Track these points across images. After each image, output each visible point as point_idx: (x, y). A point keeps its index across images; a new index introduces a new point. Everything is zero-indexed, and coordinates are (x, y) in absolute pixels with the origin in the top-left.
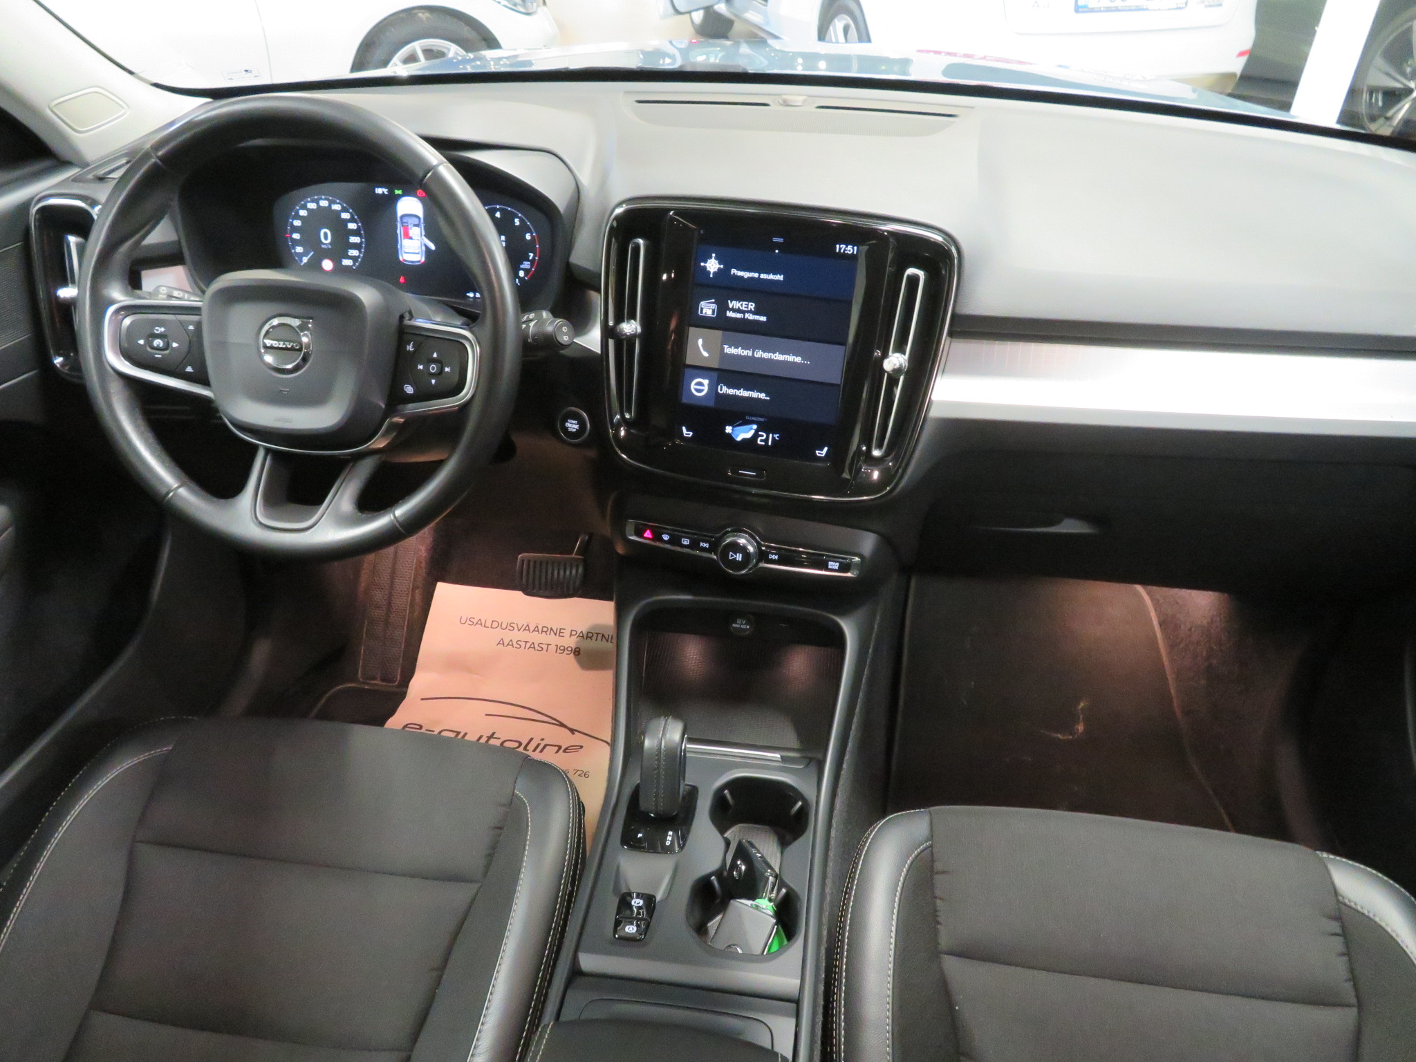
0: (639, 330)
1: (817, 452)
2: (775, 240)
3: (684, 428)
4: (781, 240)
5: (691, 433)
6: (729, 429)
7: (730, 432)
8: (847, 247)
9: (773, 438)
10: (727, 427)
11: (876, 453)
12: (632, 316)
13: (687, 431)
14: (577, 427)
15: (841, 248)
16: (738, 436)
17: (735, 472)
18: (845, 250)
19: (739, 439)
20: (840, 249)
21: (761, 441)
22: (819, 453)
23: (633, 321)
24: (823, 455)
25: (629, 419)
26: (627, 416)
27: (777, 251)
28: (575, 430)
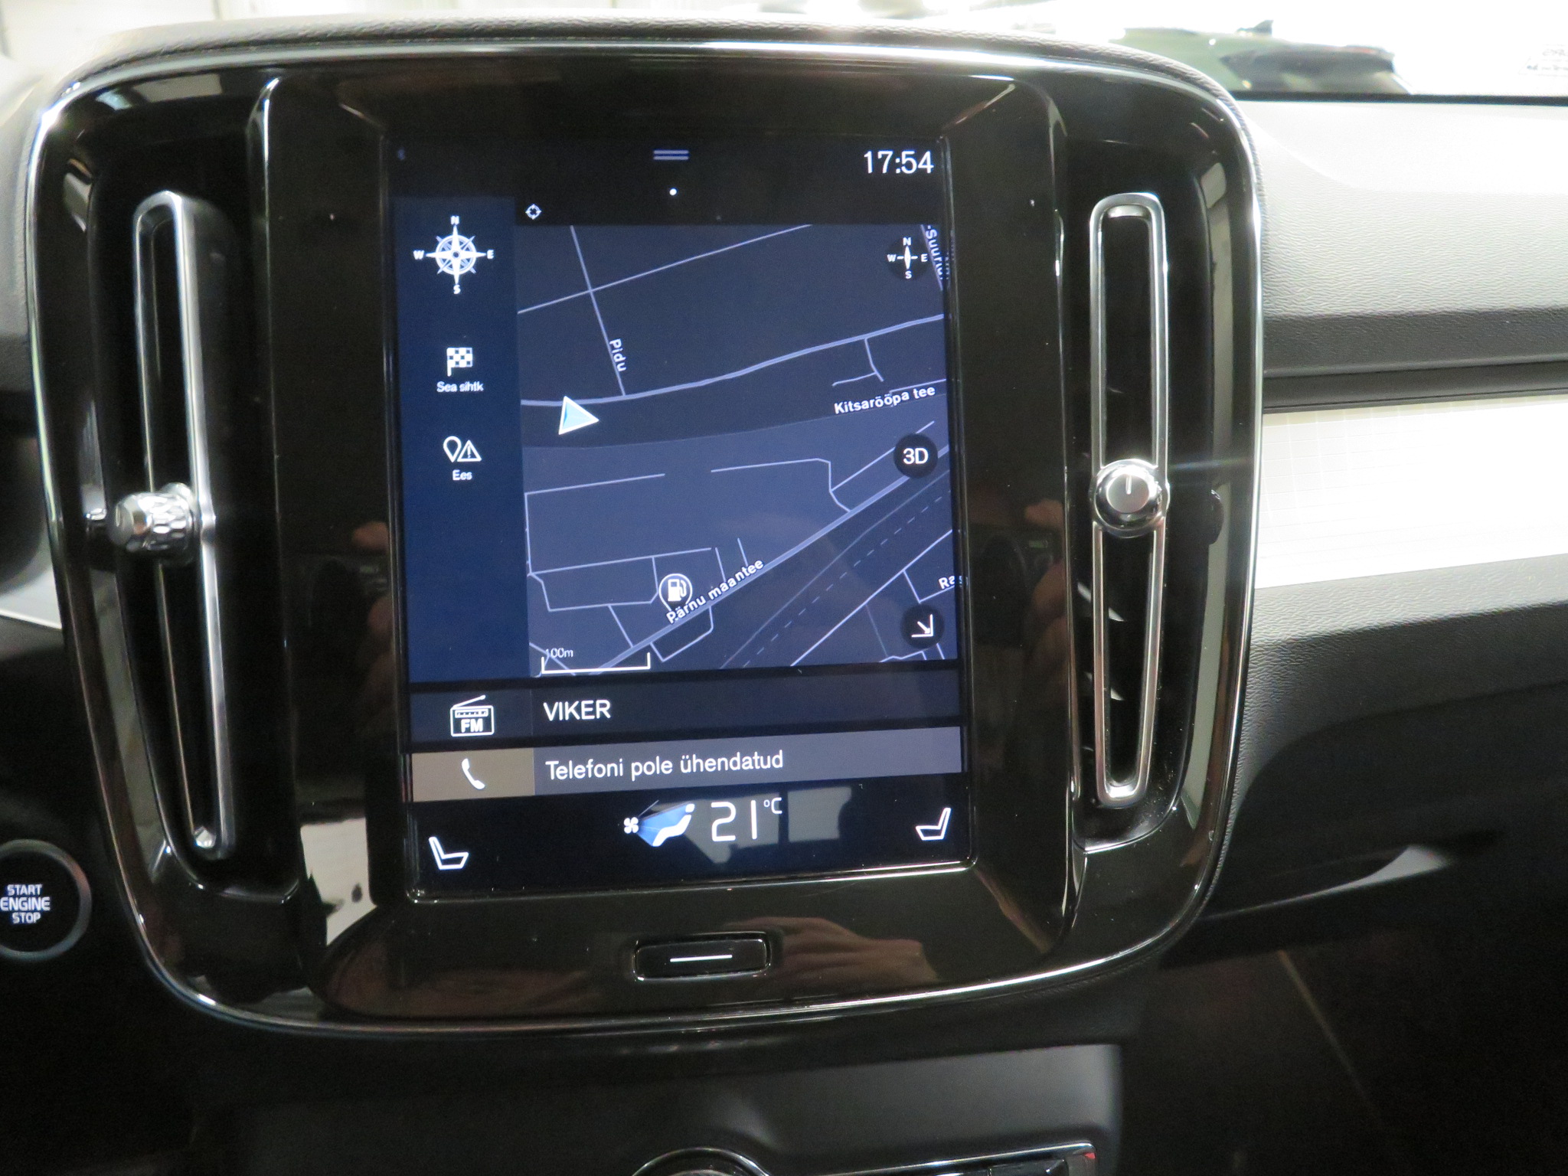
0: (209, 519)
1: (919, 829)
2: (662, 155)
3: (434, 842)
4: (681, 155)
5: (465, 855)
6: (631, 825)
7: (636, 829)
8: (897, 154)
9: (763, 812)
10: (627, 821)
11: (1119, 792)
12: (175, 470)
13: (447, 850)
14: (43, 904)
15: (878, 159)
16: (655, 835)
17: (654, 965)
18: (893, 165)
19: (657, 842)
20: (878, 164)
21: (722, 830)
22: (926, 833)
23: (181, 488)
24: (941, 837)
25: (213, 850)
26: (204, 840)
27: (673, 192)
28: (35, 917)
